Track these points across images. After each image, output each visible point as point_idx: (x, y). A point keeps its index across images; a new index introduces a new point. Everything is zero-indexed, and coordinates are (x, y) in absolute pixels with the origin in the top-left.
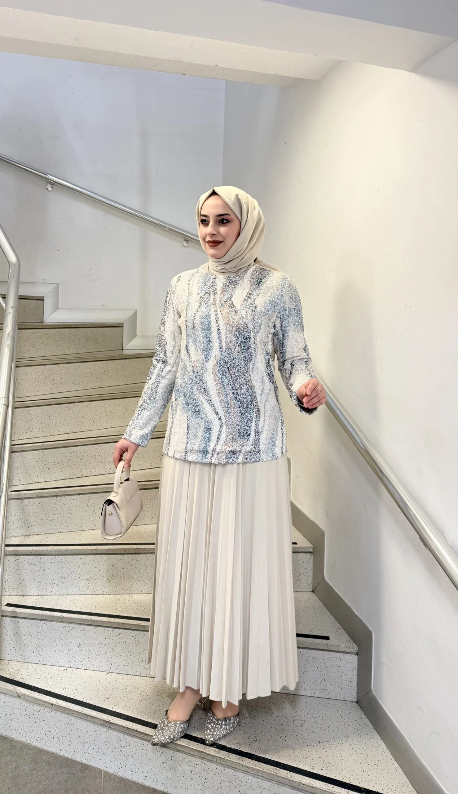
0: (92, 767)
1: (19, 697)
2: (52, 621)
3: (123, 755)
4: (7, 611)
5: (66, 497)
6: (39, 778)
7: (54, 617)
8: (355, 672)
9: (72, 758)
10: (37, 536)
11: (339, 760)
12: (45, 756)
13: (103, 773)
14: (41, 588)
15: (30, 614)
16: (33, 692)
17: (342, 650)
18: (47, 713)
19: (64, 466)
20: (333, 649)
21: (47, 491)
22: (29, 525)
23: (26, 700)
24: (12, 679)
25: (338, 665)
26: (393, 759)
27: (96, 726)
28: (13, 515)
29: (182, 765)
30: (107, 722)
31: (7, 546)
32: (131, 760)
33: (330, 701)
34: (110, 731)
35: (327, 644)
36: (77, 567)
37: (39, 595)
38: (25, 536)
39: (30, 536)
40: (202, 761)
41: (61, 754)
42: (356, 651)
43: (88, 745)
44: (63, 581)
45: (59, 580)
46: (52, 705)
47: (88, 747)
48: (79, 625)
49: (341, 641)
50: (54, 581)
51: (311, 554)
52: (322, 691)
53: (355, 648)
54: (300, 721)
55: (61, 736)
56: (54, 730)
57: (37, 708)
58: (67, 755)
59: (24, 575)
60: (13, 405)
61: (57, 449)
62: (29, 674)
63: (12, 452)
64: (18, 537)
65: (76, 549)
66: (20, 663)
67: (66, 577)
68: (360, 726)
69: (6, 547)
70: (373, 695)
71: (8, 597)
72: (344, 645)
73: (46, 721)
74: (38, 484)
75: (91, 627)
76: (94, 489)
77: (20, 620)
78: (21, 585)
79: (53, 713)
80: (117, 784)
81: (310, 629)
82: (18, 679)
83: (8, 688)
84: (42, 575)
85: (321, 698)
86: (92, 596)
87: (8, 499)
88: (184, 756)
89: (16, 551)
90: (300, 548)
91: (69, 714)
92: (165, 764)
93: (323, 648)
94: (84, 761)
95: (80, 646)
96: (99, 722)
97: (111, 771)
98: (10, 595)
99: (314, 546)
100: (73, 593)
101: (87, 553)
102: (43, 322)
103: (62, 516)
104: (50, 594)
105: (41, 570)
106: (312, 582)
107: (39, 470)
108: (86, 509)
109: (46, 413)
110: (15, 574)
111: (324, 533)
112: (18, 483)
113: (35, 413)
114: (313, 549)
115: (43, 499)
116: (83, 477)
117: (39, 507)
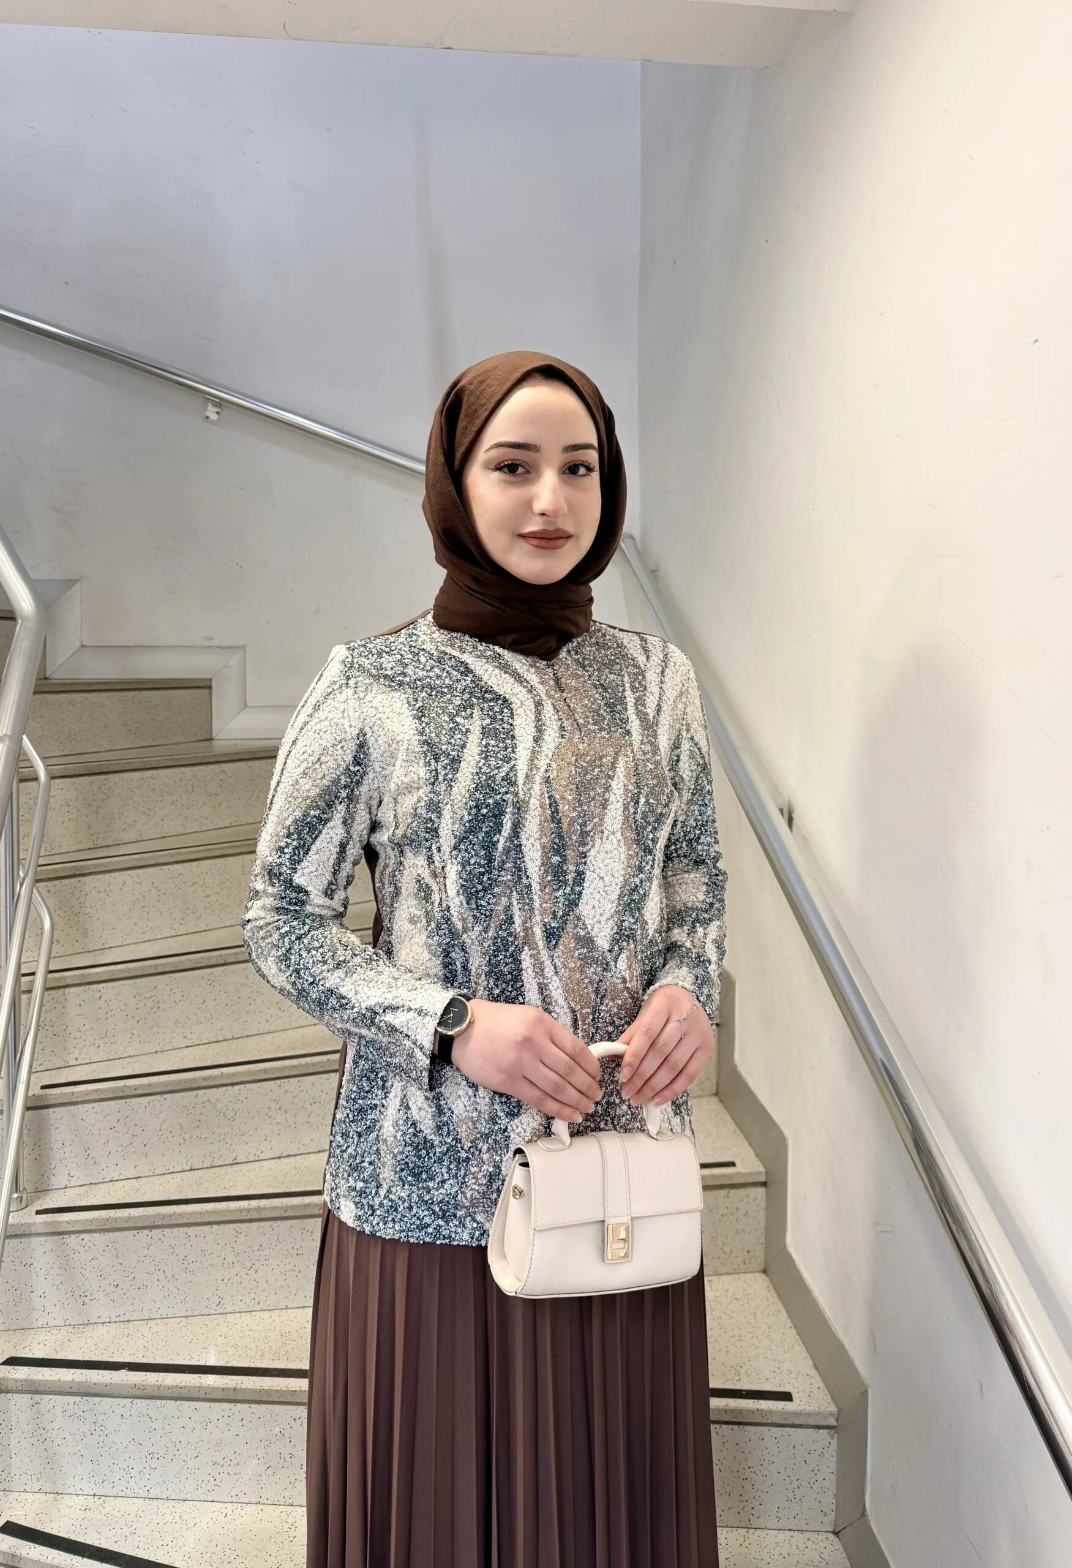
5: (176, 1230)
22: (83, 1299)
36: (188, 1431)
37: (95, 1495)
38: (70, 1327)
39: (83, 1330)
44: (155, 1463)
45: (144, 1459)
50: (130, 1463)
51: (833, 1431)
59: (55, 1443)
61: (165, 1096)
67: (161, 1453)
71: (15, 1495)
78: (49, 1467)
84: (101, 1444)
90: (798, 1414)
98: (23, 1491)
99: (839, 1411)
100: (183, 1496)
101: (214, 1396)
102: (211, 739)
103: (169, 1276)
104: (123, 1494)
105: (98, 1432)
106: (833, 1507)
107: (121, 1149)
108: (231, 1258)
109: (148, 995)
110: (32, 1441)
111: (866, 1391)
112: (65, 1183)
113: (119, 998)
114: (837, 1420)
115: (117, 1234)
116: (237, 1163)
117: (108, 1255)
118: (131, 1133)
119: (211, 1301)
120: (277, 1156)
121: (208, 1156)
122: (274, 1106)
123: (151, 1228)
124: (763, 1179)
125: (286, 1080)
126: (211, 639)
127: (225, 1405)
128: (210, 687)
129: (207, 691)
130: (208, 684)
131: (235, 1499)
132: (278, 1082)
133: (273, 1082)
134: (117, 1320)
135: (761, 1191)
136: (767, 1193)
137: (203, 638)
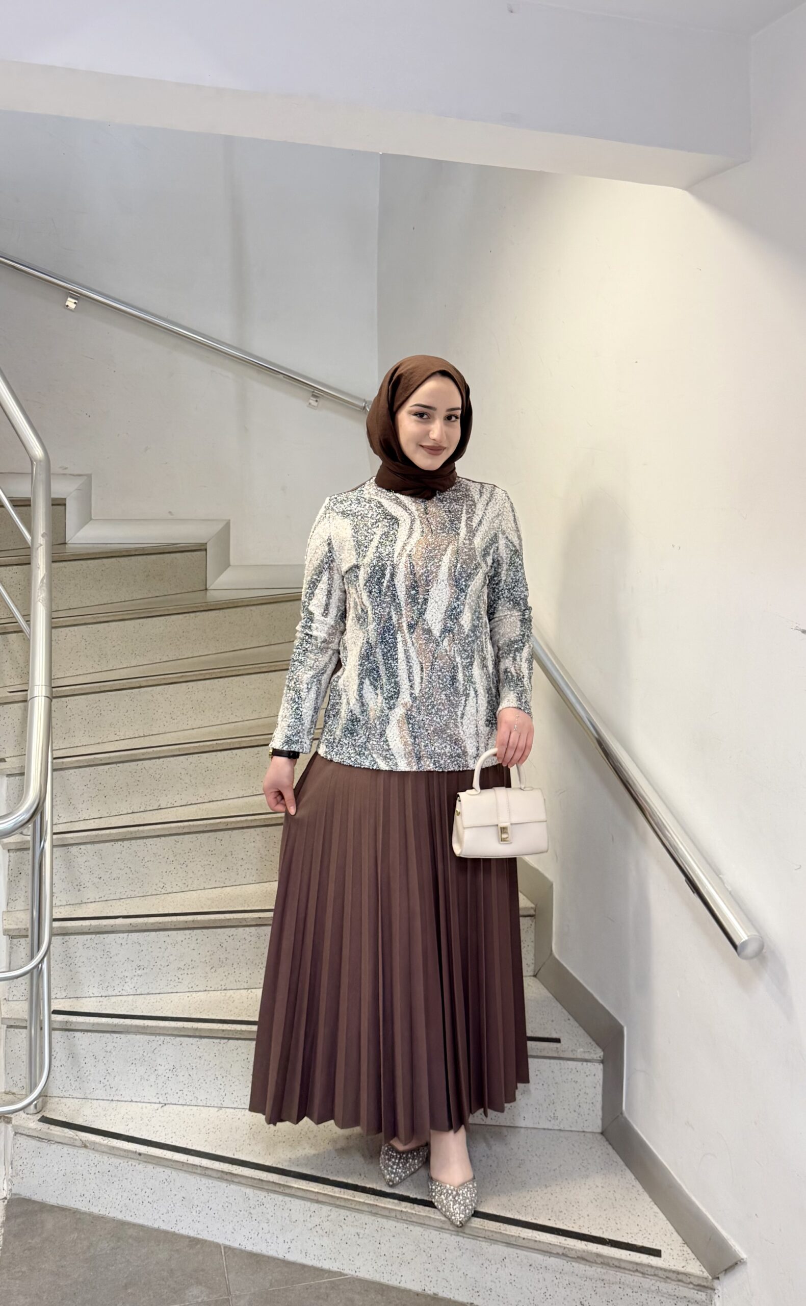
5: (138, 841)
7: (130, 1026)
10: (94, 905)
14: (105, 984)
16: (108, 1139)
19: (131, 791)
22: (79, 888)
23: (98, 1150)
36: (162, 949)
37: (102, 995)
39: (82, 905)
44: (141, 972)
45: (134, 970)
50: (126, 973)
51: (533, 918)
59: (78, 965)
61: (118, 764)
62: (95, 1114)
65: (161, 922)
67: (146, 966)
74: (89, 821)
77: (78, 1034)
78: (73, 981)
82: (80, 1122)
83: (68, 1135)
84: (107, 964)
86: (189, 994)
99: (535, 904)
100: (158, 991)
101: (180, 927)
103: (133, 871)
104: (120, 993)
105: (105, 956)
107: (90, 799)
108: (171, 859)
109: (95, 706)
110: (65, 965)
111: (551, 886)
113: (77, 707)
114: (535, 910)
115: (102, 845)
116: (160, 809)
117: (96, 858)
118: (97, 788)
119: (159, 885)
120: (185, 804)
121: (143, 804)
122: (183, 772)
123: (123, 840)
125: (191, 756)
127: (187, 932)
131: (191, 989)
132: (186, 757)
133: (182, 759)
134: (100, 900)
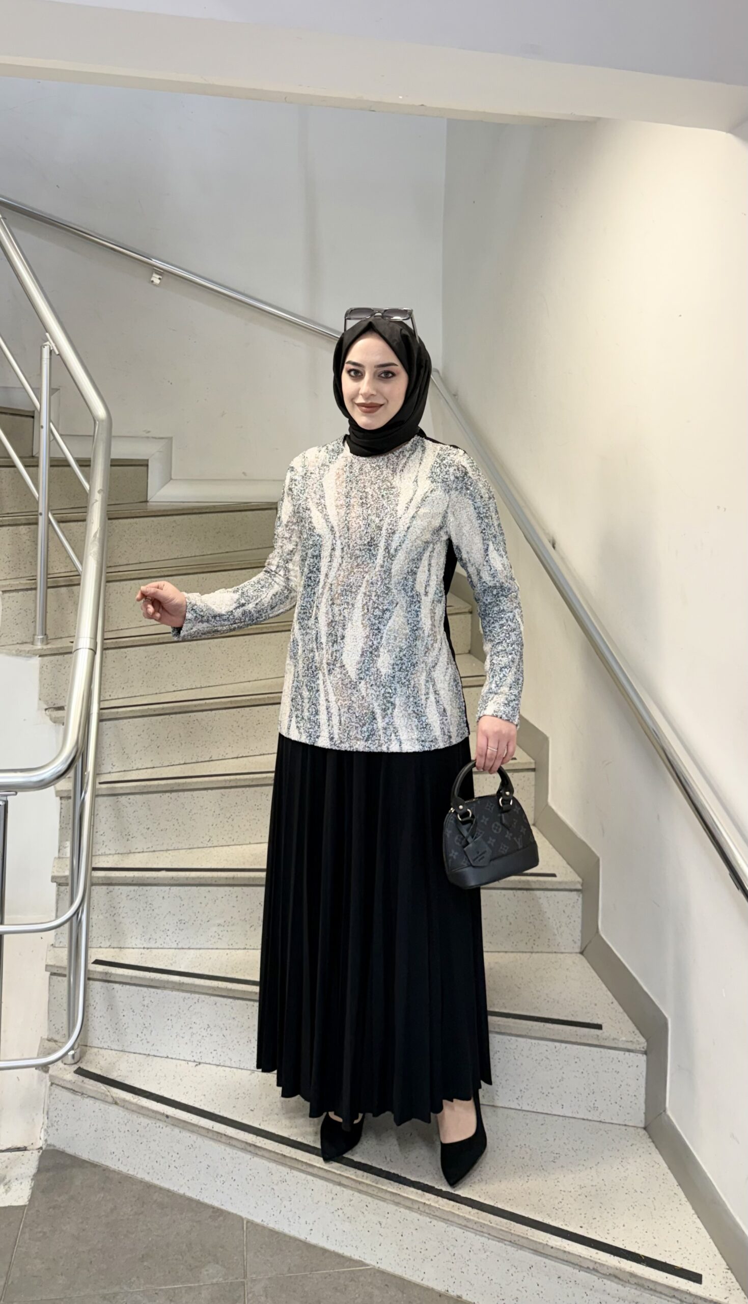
0: (229, 1213)
1: (116, 1103)
2: (164, 988)
3: (276, 1196)
4: (95, 972)
5: (186, 793)
6: (147, 1226)
7: (168, 982)
8: (643, 1082)
9: (198, 1198)
10: (141, 855)
11: (609, 1215)
12: (157, 1194)
13: (245, 1222)
14: (147, 937)
15: (132, 977)
16: (137, 1096)
17: (621, 1046)
18: (159, 1130)
19: (183, 742)
20: (606, 1044)
21: (156, 782)
22: (128, 837)
23: (127, 1109)
24: (105, 1075)
25: (615, 1070)
26: (695, 1216)
27: (235, 1151)
28: (103, 820)
29: (366, 1213)
30: (250, 1145)
31: (95, 869)
32: (286, 1203)
33: (602, 1126)
34: (256, 1159)
35: (598, 1036)
36: (203, 905)
37: (144, 948)
38: (121, 854)
39: (130, 855)
40: (397, 1208)
41: (181, 1192)
42: (643, 1048)
43: (222, 1179)
44: (182, 926)
45: (176, 924)
46: (167, 1116)
47: (222, 1182)
48: (207, 997)
49: (620, 1032)
50: (167, 927)
51: (580, 892)
52: (589, 1109)
53: (642, 1043)
54: (553, 1154)
55: (182, 1165)
56: (170, 1155)
57: (145, 1121)
58: (189, 1194)
59: (121, 916)
60: (103, 644)
61: (171, 716)
62: (131, 1069)
63: (100, 720)
64: (111, 856)
65: (202, 876)
66: (116, 1052)
67: (187, 920)
68: (646, 1164)
69: (93, 872)
70: (668, 1117)
71: (96, 949)
72: (624, 1039)
73: (157, 1142)
74: (141, 771)
75: (225, 999)
76: (230, 781)
77: (116, 986)
78: (116, 932)
79: (168, 1130)
80: (266, 1239)
81: (573, 1013)
82: (114, 1076)
83: (99, 1090)
84: (149, 916)
85: (587, 1120)
86: (228, 951)
87: (95, 796)
88: (370, 1199)
89: (109, 878)
90: (558, 883)
91: (193, 1132)
92: (340, 1212)
93: (590, 1042)
94: (216, 1204)
95: (209, 1029)
96: (239, 1146)
97: (258, 1220)
98: (100, 947)
99: (583, 880)
100: (198, 946)
101: (220, 883)
102: (146, 501)
103: (180, 823)
104: (162, 947)
105: (148, 908)
106: (580, 938)
107: (144, 749)
108: (218, 812)
109: (153, 657)
110: (107, 915)
111: (598, 860)
112: (110, 770)
113: (137, 658)
114: (582, 885)
115: (150, 796)
116: (212, 760)
117: (144, 809)
118: (150, 739)
119: (205, 839)
120: (236, 756)
121: (195, 755)
122: (235, 724)
123: (171, 791)
124: (533, 766)
125: (243, 709)
126: (149, 432)
128: (147, 465)
129: (144, 468)
130: (146, 463)
131: (231, 947)
132: (238, 709)
133: (235, 710)
134: (148, 850)
135: (532, 774)
136: (536, 775)
137: (144, 431)
